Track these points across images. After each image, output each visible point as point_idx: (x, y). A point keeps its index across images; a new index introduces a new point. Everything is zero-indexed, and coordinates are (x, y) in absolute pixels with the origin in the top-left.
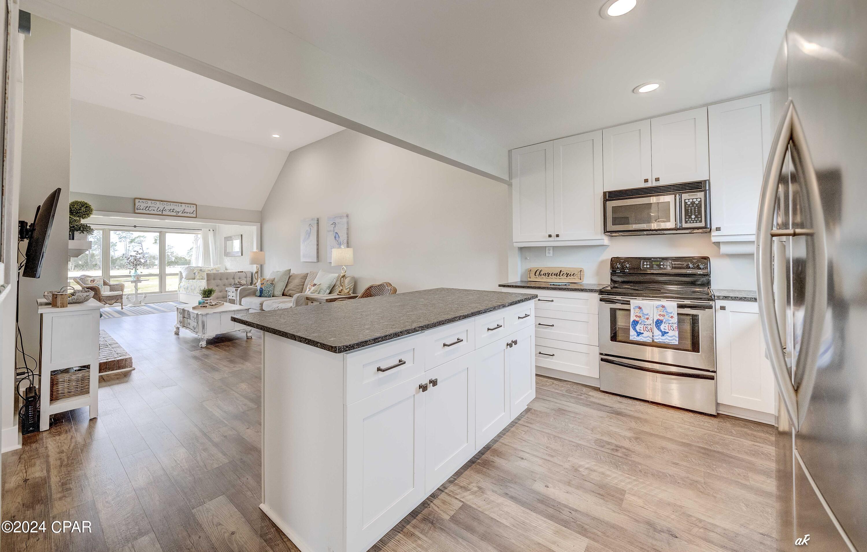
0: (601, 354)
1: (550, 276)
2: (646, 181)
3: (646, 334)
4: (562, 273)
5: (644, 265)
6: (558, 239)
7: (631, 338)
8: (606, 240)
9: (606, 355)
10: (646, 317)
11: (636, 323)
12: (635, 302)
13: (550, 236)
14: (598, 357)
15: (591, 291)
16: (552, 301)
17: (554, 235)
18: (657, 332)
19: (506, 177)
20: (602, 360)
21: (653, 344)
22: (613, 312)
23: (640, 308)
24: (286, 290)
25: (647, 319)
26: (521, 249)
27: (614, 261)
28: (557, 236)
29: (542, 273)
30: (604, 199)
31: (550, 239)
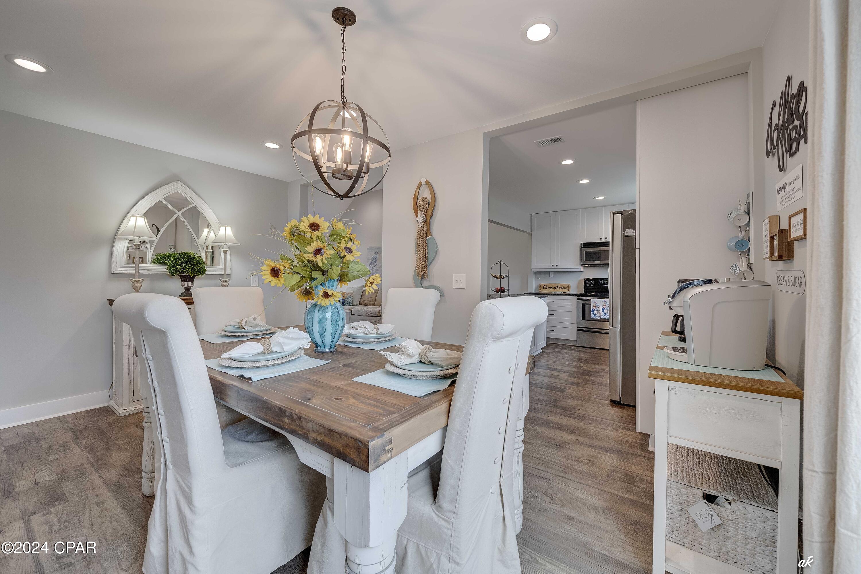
0: (577, 327)
1: (552, 289)
2: (601, 239)
3: (598, 315)
4: (558, 287)
5: (600, 282)
6: (557, 267)
7: (591, 317)
8: (582, 269)
9: (580, 327)
10: (598, 307)
11: (593, 310)
12: (593, 300)
13: (553, 266)
14: (576, 329)
15: (573, 295)
16: (554, 301)
17: (555, 265)
18: (603, 314)
19: (528, 231)
20: (578, 330)
21: (601, 320)
22: (584, 305)
23: (595, 303)
24: (362, 301)
25: (599, 308)
26: (535, 273)
27: (587, 280)
28: (557, 266)
29: (547, 287)
30: (581, 246)
31: (553, 267)
